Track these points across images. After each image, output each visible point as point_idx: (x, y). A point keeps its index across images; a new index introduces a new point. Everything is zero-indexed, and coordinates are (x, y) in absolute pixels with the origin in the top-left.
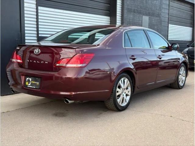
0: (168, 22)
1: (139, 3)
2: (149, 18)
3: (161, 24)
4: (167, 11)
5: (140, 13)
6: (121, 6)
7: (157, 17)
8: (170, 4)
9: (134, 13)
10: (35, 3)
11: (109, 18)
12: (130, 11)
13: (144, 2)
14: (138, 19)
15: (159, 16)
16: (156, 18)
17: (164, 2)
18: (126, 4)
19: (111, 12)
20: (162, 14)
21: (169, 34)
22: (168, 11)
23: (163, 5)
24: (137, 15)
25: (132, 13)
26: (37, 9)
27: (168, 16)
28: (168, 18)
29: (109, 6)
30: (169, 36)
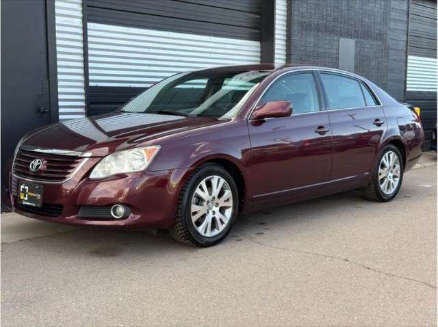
0: (407, 51)
1: (329, 9)
2: (356, 42)
3: (388, 56)
4: (403, 27)
5: (332, 32)
6: (285, 18)
7: (377, 39)
8: (410, 9)
9: (318, 31)
10: (81, 15)
11: (258, 44)
12: (306, 27)
13: (344, 8)
14: (327, 46)
15: (381, 37)
16: (376, 43)
17: (394, 4)
18: (296, 13)
19: (262, 32)
20: (388, 33)
21: (408, 79)
22: (406, 25)
23: (392, 13)
24: (326, 36)
25: (313, 33)
26: (85, 28)
27: (405, 36)
28: (407, 41)
29: (256, 19)
30: (408, 82)
